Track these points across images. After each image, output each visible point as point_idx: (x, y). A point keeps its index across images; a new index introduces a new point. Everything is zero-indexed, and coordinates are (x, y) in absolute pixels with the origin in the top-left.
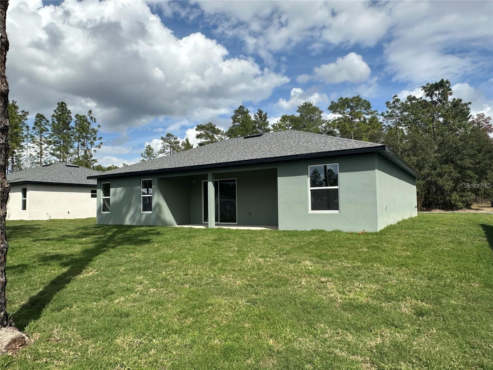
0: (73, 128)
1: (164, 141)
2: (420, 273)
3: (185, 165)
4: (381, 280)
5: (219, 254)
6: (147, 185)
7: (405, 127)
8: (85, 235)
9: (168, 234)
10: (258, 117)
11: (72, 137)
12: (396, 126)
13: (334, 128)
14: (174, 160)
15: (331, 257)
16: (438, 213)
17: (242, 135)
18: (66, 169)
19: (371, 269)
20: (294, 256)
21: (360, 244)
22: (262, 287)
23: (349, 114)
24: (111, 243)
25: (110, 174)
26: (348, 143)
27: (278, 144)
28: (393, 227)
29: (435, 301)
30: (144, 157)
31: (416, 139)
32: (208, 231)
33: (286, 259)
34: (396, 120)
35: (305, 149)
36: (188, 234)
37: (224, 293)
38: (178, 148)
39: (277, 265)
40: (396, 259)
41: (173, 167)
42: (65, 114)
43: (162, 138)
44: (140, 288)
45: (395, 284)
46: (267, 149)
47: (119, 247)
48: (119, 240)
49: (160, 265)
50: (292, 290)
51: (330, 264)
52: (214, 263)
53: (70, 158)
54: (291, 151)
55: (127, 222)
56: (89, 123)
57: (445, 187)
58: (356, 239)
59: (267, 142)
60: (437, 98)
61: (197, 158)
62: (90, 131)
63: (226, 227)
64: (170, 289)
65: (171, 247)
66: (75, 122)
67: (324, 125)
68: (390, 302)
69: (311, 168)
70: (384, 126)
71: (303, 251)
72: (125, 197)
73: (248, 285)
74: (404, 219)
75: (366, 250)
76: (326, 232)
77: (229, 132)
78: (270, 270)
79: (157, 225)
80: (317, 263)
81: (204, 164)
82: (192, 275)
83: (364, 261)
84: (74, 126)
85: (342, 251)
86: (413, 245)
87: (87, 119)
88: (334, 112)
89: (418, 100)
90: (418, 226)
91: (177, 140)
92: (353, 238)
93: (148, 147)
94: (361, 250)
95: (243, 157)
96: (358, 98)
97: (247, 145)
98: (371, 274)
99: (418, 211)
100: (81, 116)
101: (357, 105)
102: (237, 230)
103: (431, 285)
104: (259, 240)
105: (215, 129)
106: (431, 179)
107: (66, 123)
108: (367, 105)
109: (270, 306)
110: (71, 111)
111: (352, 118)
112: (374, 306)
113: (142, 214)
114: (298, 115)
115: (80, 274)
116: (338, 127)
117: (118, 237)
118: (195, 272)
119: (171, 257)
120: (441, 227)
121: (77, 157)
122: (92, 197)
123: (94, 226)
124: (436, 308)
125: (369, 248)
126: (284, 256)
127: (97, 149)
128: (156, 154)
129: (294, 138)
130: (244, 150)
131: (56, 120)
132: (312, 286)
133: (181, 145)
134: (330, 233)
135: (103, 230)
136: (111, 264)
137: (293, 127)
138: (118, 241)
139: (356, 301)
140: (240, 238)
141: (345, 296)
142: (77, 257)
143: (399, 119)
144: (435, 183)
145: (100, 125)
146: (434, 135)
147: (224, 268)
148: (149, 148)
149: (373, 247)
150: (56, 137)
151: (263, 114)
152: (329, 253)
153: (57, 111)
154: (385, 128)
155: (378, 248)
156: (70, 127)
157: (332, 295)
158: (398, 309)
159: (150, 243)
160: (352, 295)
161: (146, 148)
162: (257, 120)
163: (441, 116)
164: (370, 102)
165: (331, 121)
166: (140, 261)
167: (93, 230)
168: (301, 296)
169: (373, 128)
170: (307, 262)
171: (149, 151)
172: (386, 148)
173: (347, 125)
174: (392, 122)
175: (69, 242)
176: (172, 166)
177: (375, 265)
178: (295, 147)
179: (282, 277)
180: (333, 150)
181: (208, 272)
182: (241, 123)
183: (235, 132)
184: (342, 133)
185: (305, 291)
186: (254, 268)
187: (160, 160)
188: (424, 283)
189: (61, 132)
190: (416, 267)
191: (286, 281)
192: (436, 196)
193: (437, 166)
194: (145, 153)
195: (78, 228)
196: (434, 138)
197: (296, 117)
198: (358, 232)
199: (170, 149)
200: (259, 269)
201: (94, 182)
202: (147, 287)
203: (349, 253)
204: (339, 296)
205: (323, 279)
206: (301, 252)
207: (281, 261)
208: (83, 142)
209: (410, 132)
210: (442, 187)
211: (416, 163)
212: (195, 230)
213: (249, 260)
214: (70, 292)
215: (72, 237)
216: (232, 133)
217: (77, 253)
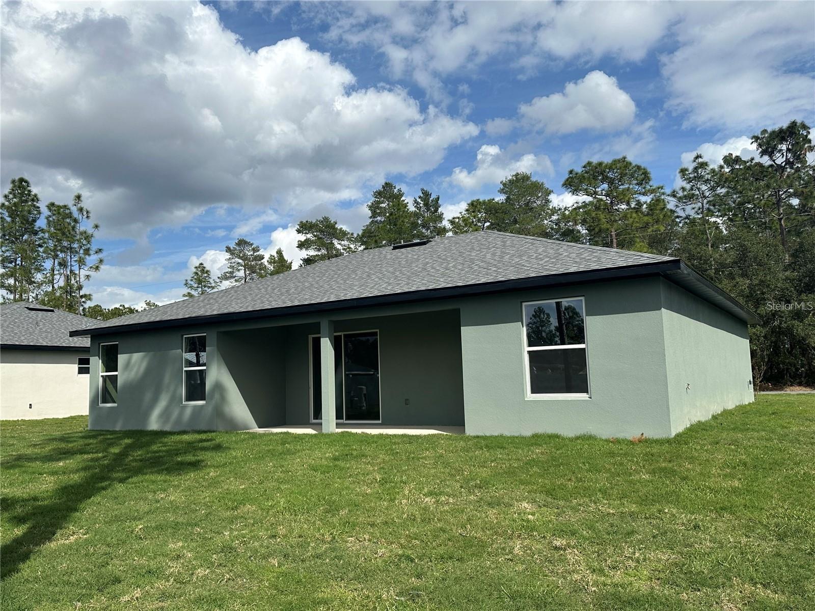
0: (43, 231)
1: (232, 254)
2: (759, 526)
3: (275, 305)
4: (680, 541)
5: (343, 489)
6: (197, 346)
7: (721, 218)
8: (64, 454)
9: (238, 449)
10: (421, 205)
11: (41, 249)
12: (703, 217)
13: (576, 224)
14: (251, 294)
15: (575, 493)
16: (798, 395)
17: (390, 243)
18: (28, 316)
19: (658, 518)
20: (498, 491)
21: (634, 465)
22: (431, 561)
23: (606, 195)
24: (118, 471)
25: (117, 324)
26: (603, 256)
27: (460, 260)
28: (702, 427)
29: (792, 586)
30: (191, 287)
31: (746, 243)
32: (323, 438)
33: (481, 499)
34: (702, 204)
35: (516, 269)
36: (280, 448)
37: (351, 575)
38: (260, 269)
39: (463, 511)
40: (710, 496)
41: (250, 309)
42: (26, 201)
43: (228, 250)
44: (175, 568)
45: (708, 550)
46: (438, 270)
47: (135, 479)
48: (134, 464)
49: (219, 516)
50: (493, 566)
51: (572, 508)
52: (333, 508)
53: (35, 291)
54: (487, 274)
55: (154, 424)
56: (76, 221)
57: (810, 340)
58: (626, 454)
59: (439, 257)
60: (784, 159)
61: (299, 289)
62: (78, 237)
63: (359, 431)
64: (238, 569)
65: (242, 477)
66: (47, 218)
67: (555, 217)
68: (699, 590)
69: (527, 307)
70: (678, 217)
71: (517, 480)
72: (148, 372)
73: (401, 556)
74: (726, 408)
75: (646, 477)
76: (563, 439)
77: (363, 236)
78: (447, 522)
79: (215, 429)
80: (544, 506)
81: (313, 302)
82: (285, 536)
83: (643, 501)
84: (44, 226)
85: (596, 479)
86: (745, 464)
87: (70, 213)
88: (575, 191)
89: (745, 162)
90: (754, 425)
91: (258, 253)
92: (621, 452)
93: (199, 267)
94: (637, 477)
95: (390, 287)
96: (624, 161)
97: (400, 263)
98: (658, 528)
99: (755, 390)
100: (59, 207)
101: (622, 175)
102: (381, 435)
103: (784, 551)
104: (425, 458)
105: (337, 229)
106: (781, 323)
107: (27, 221)
108: (644, 177)
109: (447, 603)
110: (39, 196)
111: (611, 202)
112: (664, 600)
113: (185, 406)
114: (500, 198)
115: (50, 540)
116: (584, 222)
117: (133, 456)
118: (291, 531)
119: (243, 500)
120: (802, 425)
121: (50, 289)
122: (79, 373)
123: (83, 434)
124: (794, 602)
125: (653, 472)
126: (476, 491)
127: (92, 273)
128: (216, 282)
129: (494, 247)
130: (394, 273)
131: (7, 214)
132: (536, 556)
133: (266, 263)
134: (571, 440)
135: (101, 442)
136: (116, 516)
137: (492, 224)
138: (133, 467)
139: (626, 589)
140: (386, 454)
141: (603, 578)
142: (46, 503)
143: (708, 202)
144: (789, 332)
145: (99, 223)
146: (782, 233)
147: (352, 520)
148: (201, 268)
149: (663, 470)
150: (8, 250)
151: (431, 199)
152: (570, 485)
153: (11, 196)
154: (680, 222)
155: (673, 472)
156: (35, 229)
157: (576, 577)
158: (715, 605)
159: (200, 469)
160: (618, 576)
161: (195, 270)
162: (420, 211)
163: (795, 195)
164: (649, 170)
165: (570, 209)
166: (177, 508)
167: (82, 443)
168: (511, 580)
169: (657, 222)
170: (525, 504)
171: (201, 276)
172: (682, 265)
173: (602, 216)
174: (696, 210)
175: (30, 470)
176: (247, 307)
177: (666, 511)
178: (495, 266)
179: (472, 538)
180: (572, 270)
181: (319, 530)
182: (388, 217)
183: (375, 236)
184: (593, 233)
185: (520, 568)
186: (414, 520)
187: (223, 296)
188: (768, 547)
189: (17, 239)
190: (752, 513)
191: (481, 546)
192: (791, 360)
193: (791, 296)
194: (192, 280)
195: (49, 440)
196: (783, 239)
197: (497, 203)
198: (630, 437)
199: (245, 270)
200: (426, 521)
201: (86, 342)
202: (190, 566)
203: (611, 484)
204: (591, 578)
205: (557, 543)
206: (512, 483)
207: (470, 503)
208: (63, 260)
209: (734, 229)
210: (804, 339)
211: (747, 291)
212: (295, 438)
213: (404, 502)
214: (27, 581)
215: (36, 459)
216: (370, 237)
217: (45, 495)
